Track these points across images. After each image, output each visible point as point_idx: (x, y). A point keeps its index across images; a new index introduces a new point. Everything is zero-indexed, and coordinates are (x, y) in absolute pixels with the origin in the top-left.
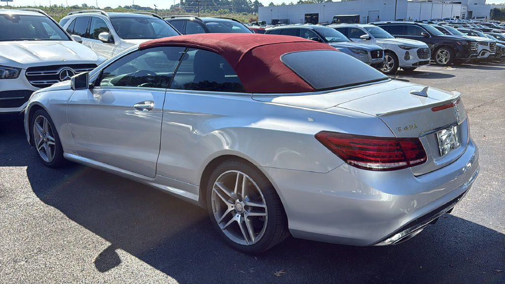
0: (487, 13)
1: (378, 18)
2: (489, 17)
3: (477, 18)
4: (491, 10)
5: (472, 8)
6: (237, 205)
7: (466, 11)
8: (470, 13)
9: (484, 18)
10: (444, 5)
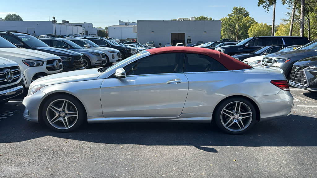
0: (96, 33)
1: (34, 33)
2: (97, 35)
3: (91, 35)
4: (98, 31)
5: (88, 29)
6: (235, 117)
7: (84, 31)
8: (87, 32)
9: (94, 35)
10: (73, 27)
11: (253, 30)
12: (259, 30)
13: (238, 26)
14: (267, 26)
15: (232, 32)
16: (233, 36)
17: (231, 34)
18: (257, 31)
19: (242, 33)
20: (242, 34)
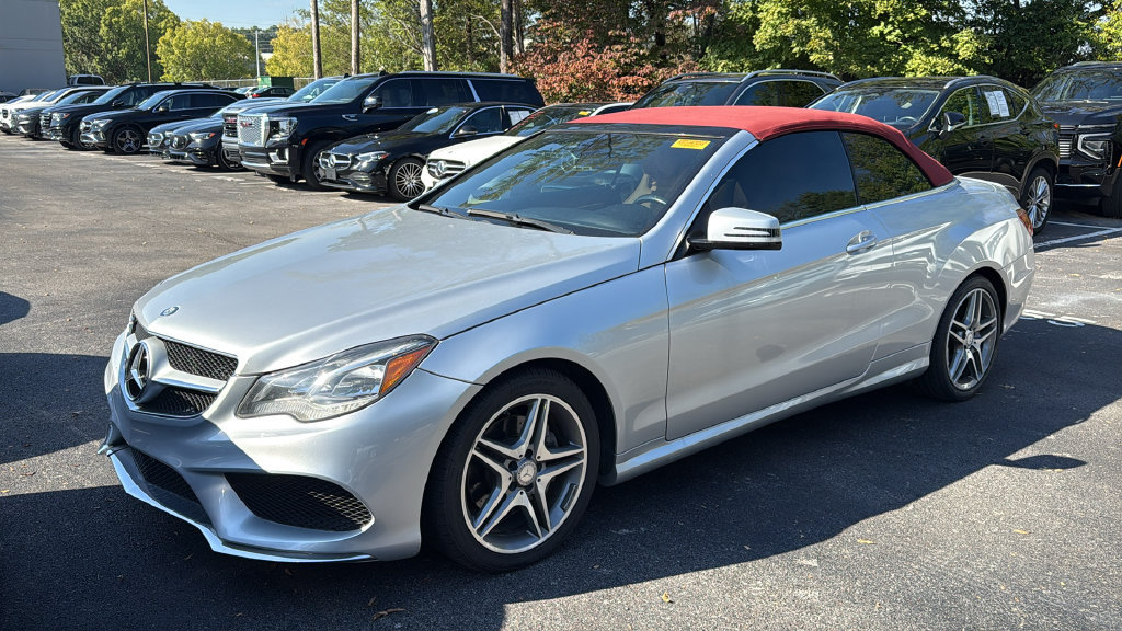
11: (177, 46)
12: (198, 47)
13: (110, 26)
14: (224, 31)
15: (89, 49)
16: (94, 63)
17: (85, 58)
18: (191, 47)
19: (127, 55)
20: (130, 57)
